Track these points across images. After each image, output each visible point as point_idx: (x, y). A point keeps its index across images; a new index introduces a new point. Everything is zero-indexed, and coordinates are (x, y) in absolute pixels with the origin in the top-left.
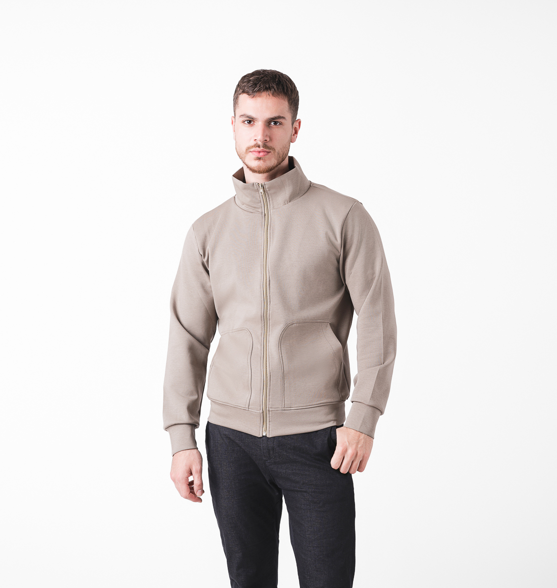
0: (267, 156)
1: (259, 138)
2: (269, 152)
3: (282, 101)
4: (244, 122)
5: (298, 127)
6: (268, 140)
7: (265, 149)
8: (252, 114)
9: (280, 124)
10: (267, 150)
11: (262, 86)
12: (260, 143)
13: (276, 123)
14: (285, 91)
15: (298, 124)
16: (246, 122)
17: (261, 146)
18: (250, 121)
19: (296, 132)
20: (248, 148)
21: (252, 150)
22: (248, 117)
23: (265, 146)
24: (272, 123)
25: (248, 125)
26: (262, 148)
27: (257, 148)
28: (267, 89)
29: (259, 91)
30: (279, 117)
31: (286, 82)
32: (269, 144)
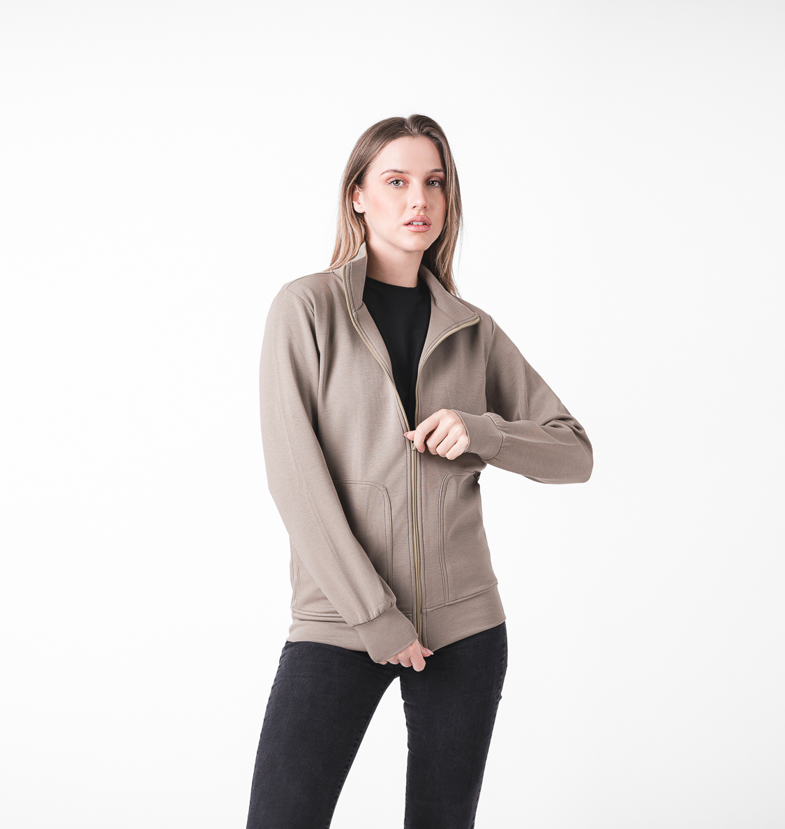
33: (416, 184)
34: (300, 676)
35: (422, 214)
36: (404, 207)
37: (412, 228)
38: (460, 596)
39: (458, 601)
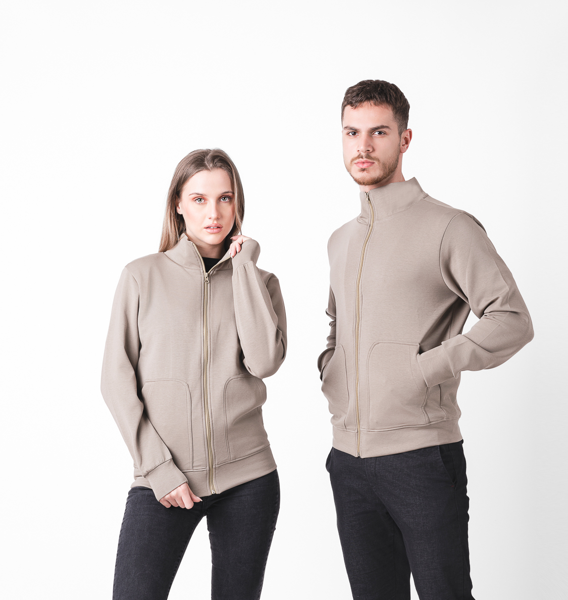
0: (371, 168)
1: (362, 148)
2: (373, 163)
3: (386, 110)
4: (348, 134)
5: (408, 137)
6: (371, 150)
7: (368, 160)
8: (355, 125)
9: (384, 134)
10: (371, 161)
11: (363, 96)
12: (363, 154)
13: (380, 133)
14: (389, 100)
15: (409, 134)
16: (351, 134)
17: (364, 157)
18: (355, 132)
19: (407, 142)
20: (353, 160)
21: (356, 161)
22: (351, 128)
23: (368, 156)
24: (377, 133)
25: (353, 137)
26: (365, 159)
27: (361, 159)
28: (368, 99)
29: (361, 101)
30: (383, 127)
31: (389, 91)
32: (373, 155)
33: (211, 202)
34: (140, 515)
35: (215, 222)
36: (204, 218)
37: (209, 230)
38: (239, 457)
39: (237, 460)
